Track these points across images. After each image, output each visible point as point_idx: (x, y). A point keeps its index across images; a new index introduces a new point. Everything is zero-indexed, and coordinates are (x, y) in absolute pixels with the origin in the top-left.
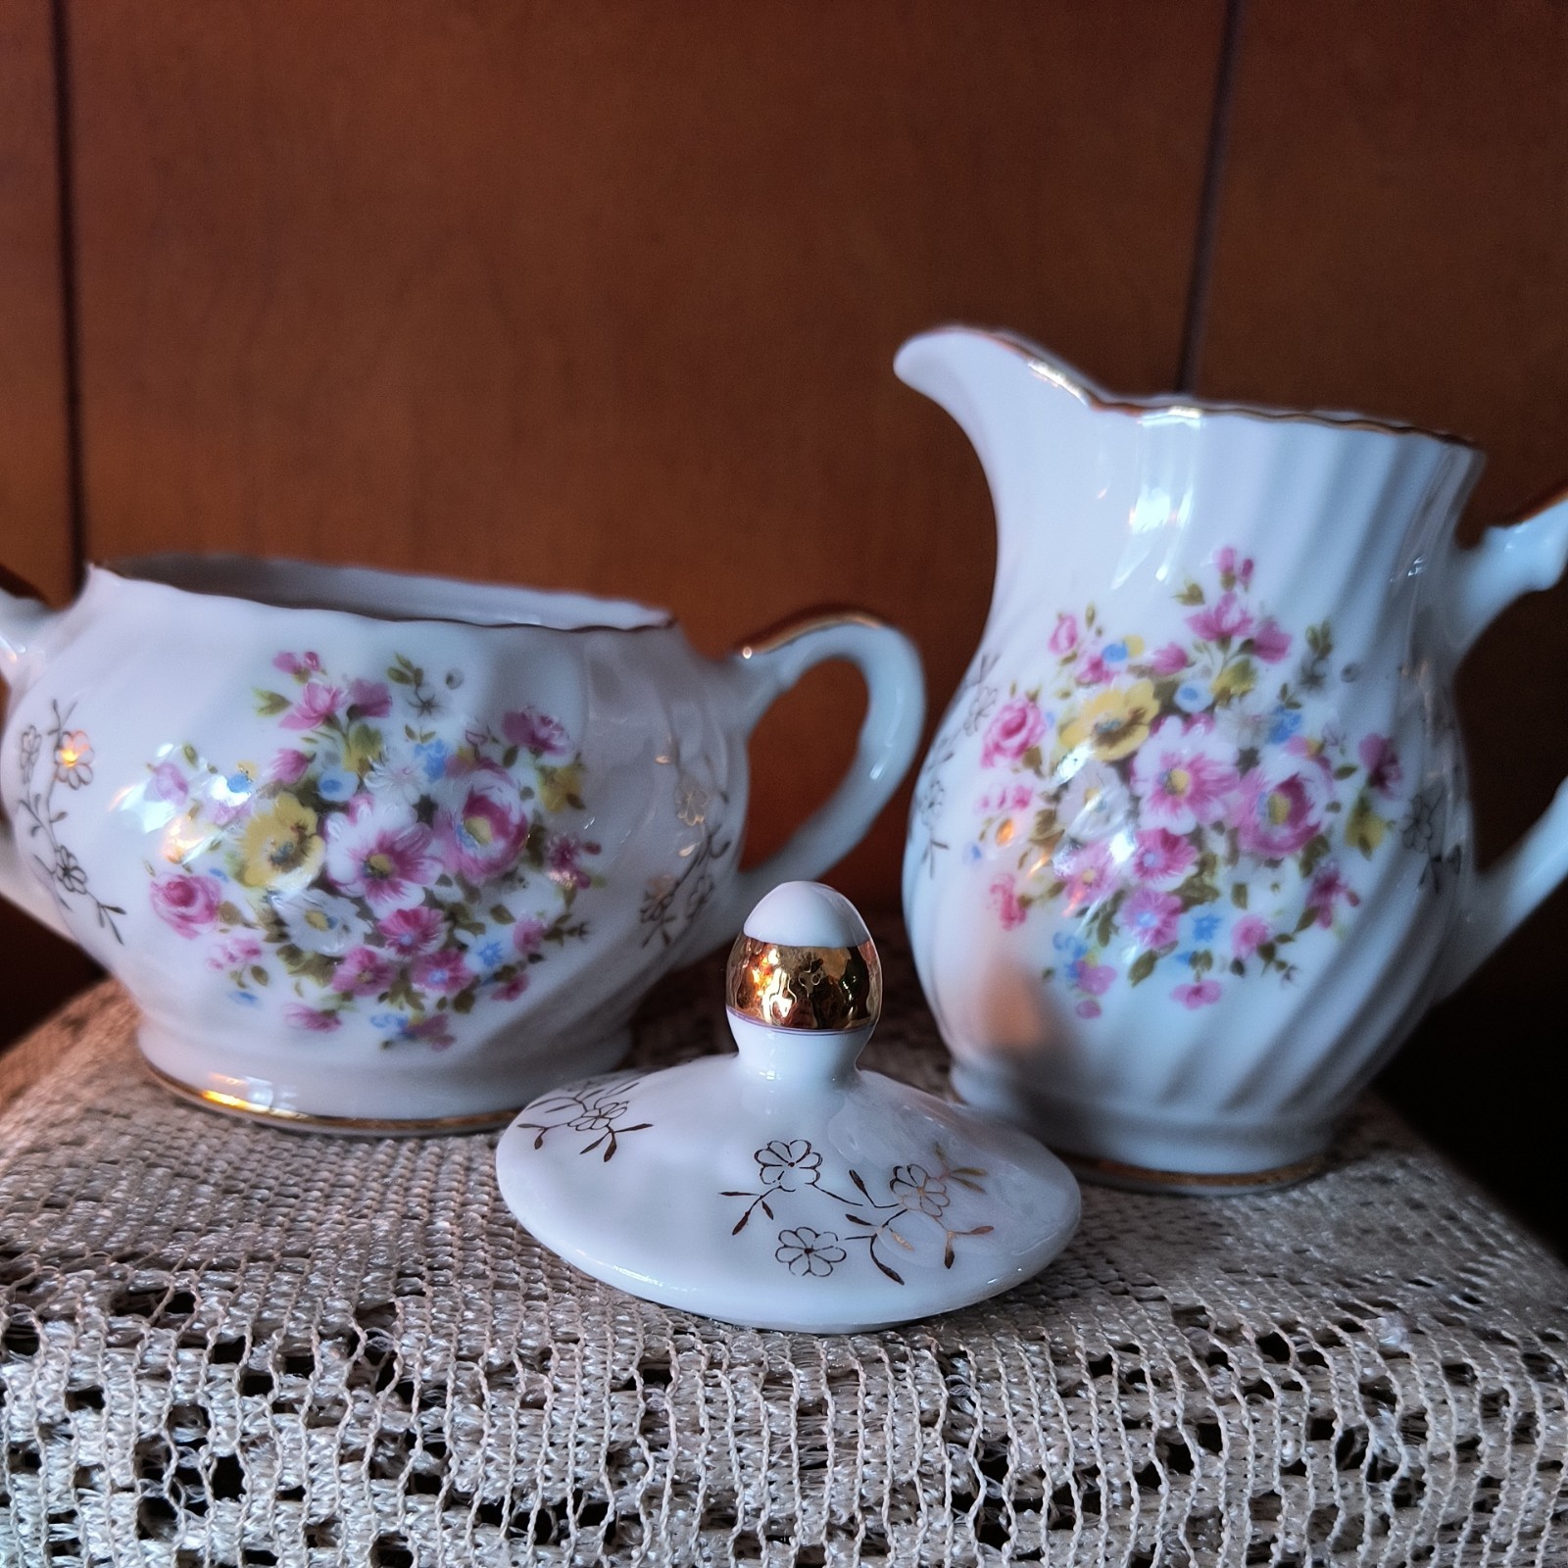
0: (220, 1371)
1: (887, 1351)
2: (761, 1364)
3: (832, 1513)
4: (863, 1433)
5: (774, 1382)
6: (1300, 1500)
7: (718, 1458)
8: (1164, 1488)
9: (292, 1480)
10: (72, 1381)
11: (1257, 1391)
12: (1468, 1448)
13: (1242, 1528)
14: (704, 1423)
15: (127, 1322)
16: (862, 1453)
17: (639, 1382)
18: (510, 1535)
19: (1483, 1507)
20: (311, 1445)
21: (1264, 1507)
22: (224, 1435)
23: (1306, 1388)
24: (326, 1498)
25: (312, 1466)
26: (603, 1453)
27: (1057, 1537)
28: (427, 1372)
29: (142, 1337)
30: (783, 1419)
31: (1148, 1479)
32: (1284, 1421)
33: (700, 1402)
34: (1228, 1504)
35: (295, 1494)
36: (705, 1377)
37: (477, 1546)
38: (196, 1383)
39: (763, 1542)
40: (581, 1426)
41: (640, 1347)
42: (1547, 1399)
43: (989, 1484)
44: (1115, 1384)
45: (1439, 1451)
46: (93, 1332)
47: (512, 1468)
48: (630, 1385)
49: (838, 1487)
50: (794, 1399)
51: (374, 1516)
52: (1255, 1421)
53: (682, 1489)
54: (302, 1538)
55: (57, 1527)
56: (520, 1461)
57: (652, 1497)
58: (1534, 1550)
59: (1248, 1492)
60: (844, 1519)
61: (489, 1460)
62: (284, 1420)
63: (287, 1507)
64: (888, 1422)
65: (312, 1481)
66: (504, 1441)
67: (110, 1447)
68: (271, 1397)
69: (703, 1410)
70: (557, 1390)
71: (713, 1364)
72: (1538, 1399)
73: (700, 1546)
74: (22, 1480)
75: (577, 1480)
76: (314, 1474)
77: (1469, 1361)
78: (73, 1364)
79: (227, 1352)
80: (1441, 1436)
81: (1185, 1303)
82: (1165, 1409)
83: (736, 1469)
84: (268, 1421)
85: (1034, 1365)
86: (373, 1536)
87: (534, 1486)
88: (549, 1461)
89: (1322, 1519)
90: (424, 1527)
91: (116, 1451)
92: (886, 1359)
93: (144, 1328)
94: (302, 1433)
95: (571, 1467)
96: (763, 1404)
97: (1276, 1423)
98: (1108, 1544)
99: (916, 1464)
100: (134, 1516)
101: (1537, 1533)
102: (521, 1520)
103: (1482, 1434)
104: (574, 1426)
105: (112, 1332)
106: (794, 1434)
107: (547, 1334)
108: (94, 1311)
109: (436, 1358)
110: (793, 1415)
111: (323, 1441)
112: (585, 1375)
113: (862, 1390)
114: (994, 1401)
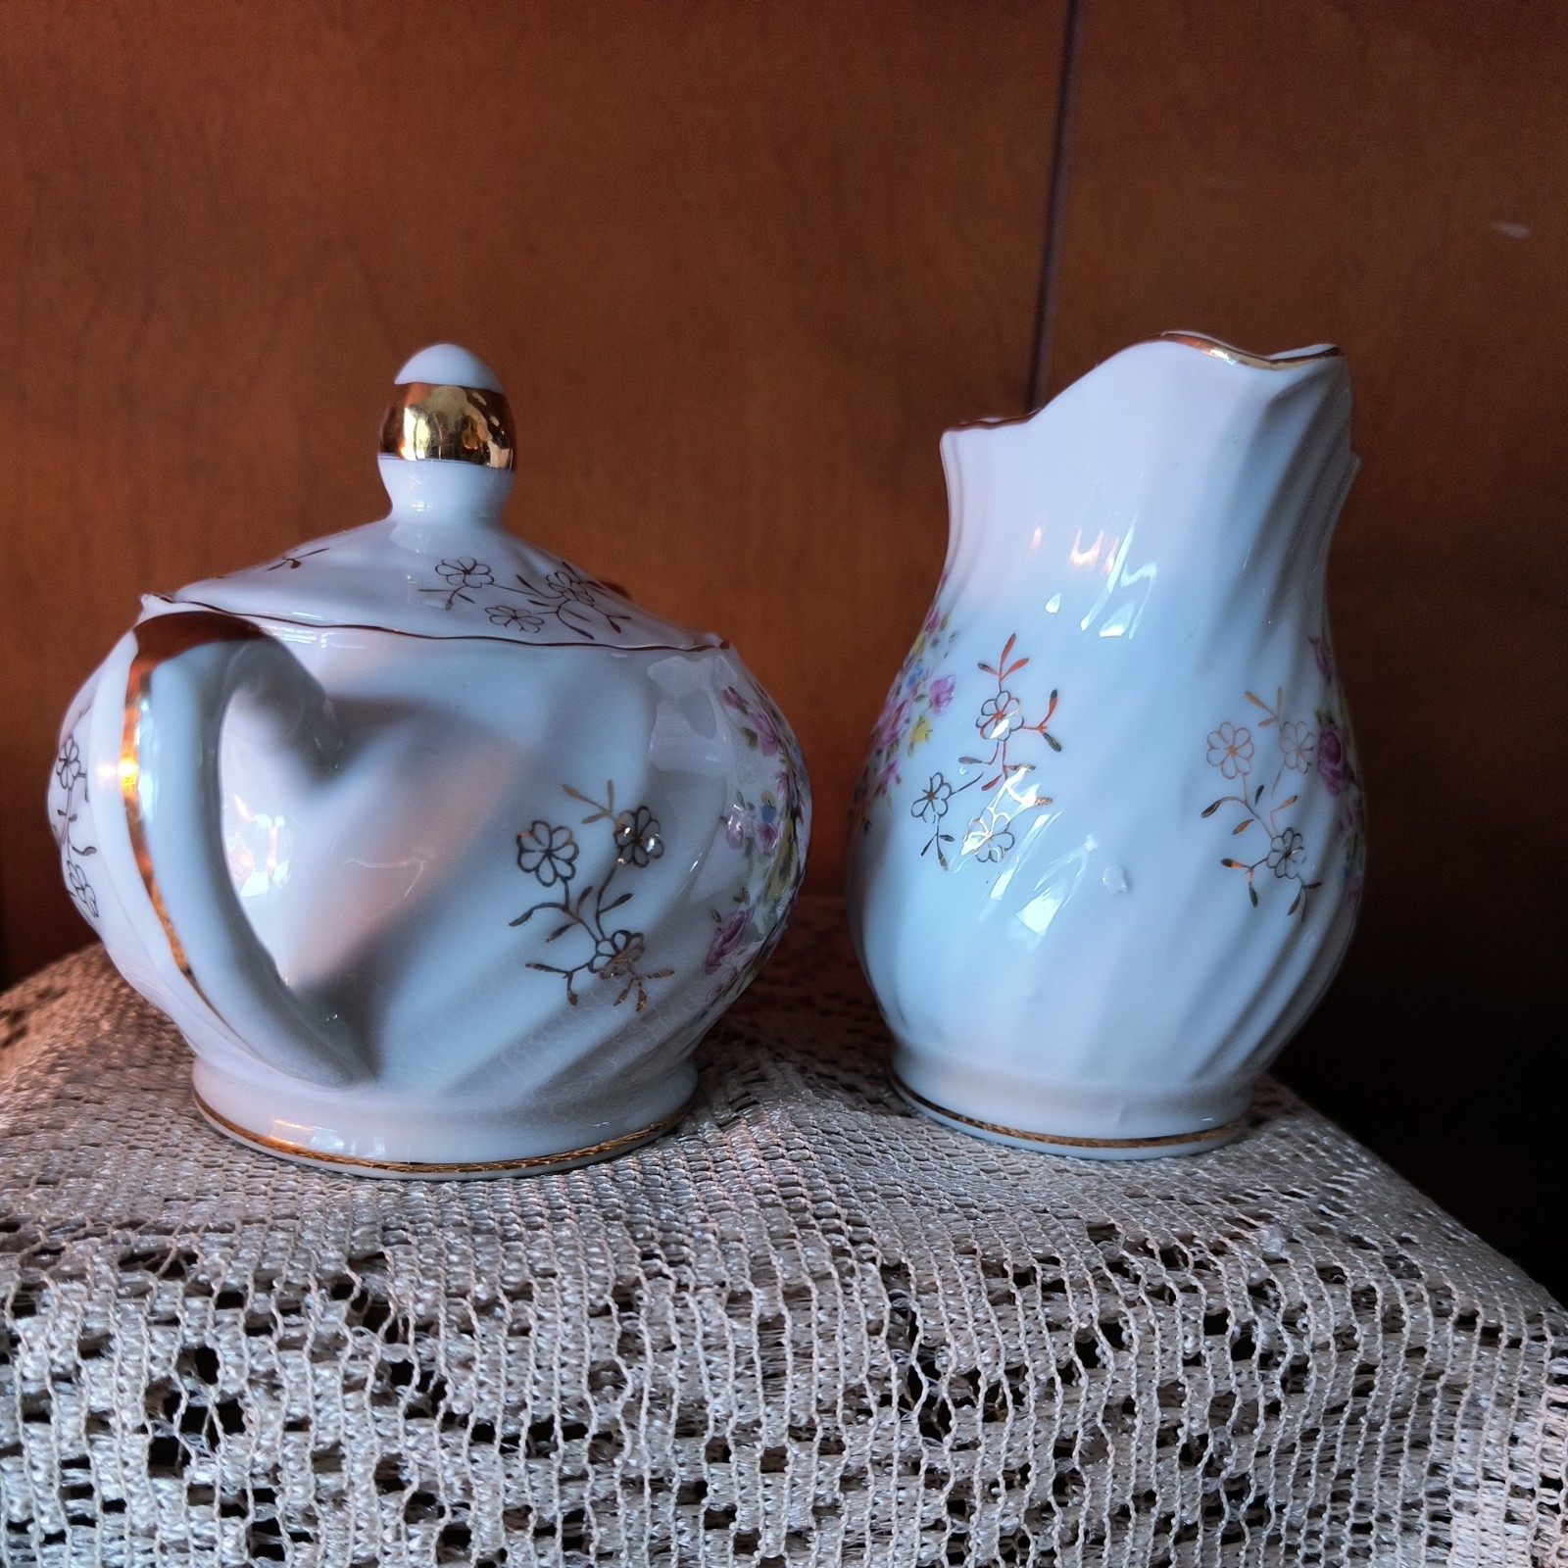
0: (226, 1316)
1: (837, 1266)
2: (723, 1285)
3: (793, 1416)
4: (818, 1343)
5: (737, 1302)
6: (1201, 1387)
7: (689, 1370)
8: (1084, 1381)
9: (298, 1411)
10: (85, 1330)
11: (1161, 1294)
12: (1345, 1340)
13: (1152, 1414)
14: (676, 1340)
15: (137, 1277)
16: (817, 1361)
17: (614, 1308)
18: (503, 1450)
19: (1362, 1391)
20: (315, 1377)
21: (1171, 1395)
22: (233, 1373)
23: (1203, 1291)
24: (331, 1427)
25: (317, 1397)
26: (585, 1374)
27: (992, 1427)
28: (420, 1307)
29: (151, 1288)
30: (749, 1334)
31: (1068, 1374)
32: (1185, 1319)
33: (671, 1322)
34: (1139, 1393)
35: (297, 1425)
36: (674, 1299)
37: (474, 1461)
38: (203, 1327)
39: (732, 1447)
40: (564, 1349)
41: (612, 1276)
42: (1407, 1294)
43: (931, 1384)
44: (1039, 1292)
45: (1320, 1340)
46: (104, 1286)
47: (502, 1391)
48: (607, 1310)
49: (798, 1394)
50: (754, 1316)
51: (377, 1439)
52: (1159, 1319)
53: (661, 1399)
54: (309, 1465)
55: (71, 1472)
56: (510, 1383)
57: (630, 1410)
58: (1403, 1427)
59: (1156, 1382)
60: (804, 1422)
61: (481, 1384)
62: (290, 1357)
63: (294, 1437)
64: (839, 1332)
65: (318, 1411)
66: (494, 1366)
67: (121, 1391)
68: (276, 1337)
69: (674, 1330)
70: (540, 1318)
71: (681, 1287)
72: (1401, 1293)
73: (676, 1452)
74: (35, 1429)
75: (563, 1398)
76: (319, 1404)
77: (1338, 1264)
78: (86, 1314)
79: (231, 1299)
80: (1319, 1325)
81: (1098, 1221)
82: (1081, 1311)
83: (706, 1381)
84: (275, 1359)
85: (967, 1278)
86: (376, 1460)
87: (525, 1405)
88: (536, 1382)
89: (1221, 1405)
90: (423, 1448)
91: (128, 1395)
92: (835, 1274)
93: (153, 1281)
94: (307, 1366)
95: (557, 1386)
96: (728, 1322)
97: (1178, 1321)
98: (1037, 1432)
99: (865, 1369)
100: (145, 1456)
101: (1404, 1415)
102: (513, 1439)
103: (1356, 1325)
104: (557, 1350)
105: (121, 1285)
106: (756, 1346)
107: (527, 1271)
108: (105, 1269)
109: (428, 1296)
110: (755, 1330)
111: (326, 1373)
112: (565, 1304)
113: (814, 1305)
114: (933, 1310)
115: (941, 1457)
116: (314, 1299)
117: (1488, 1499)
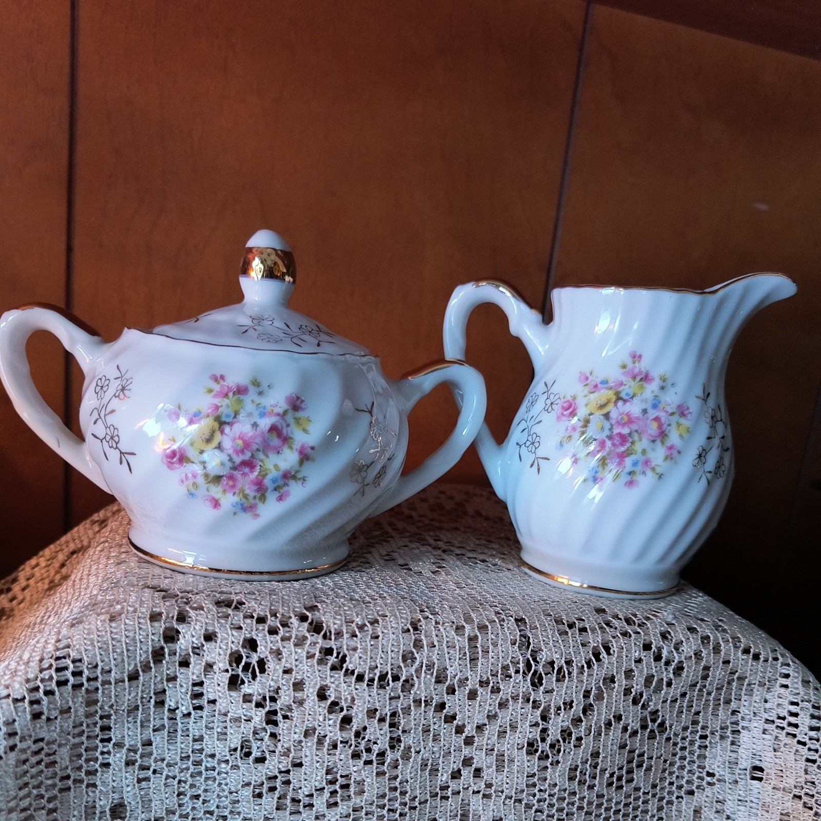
0: (260, 627)
1: (498, 618)
2: (453, 623)
3: (481, 676)
4: (491, 647)
5: (459, 629)
6: (641, 671)
7: (441, 656)
8: (595, 667)
9: (288, 665)
10: (206, 630)
11: (625, 634)
12: (698, 654)
13: (622, 682)
14: (436, 643)
15: (223, 610)
16: (491, 654)
17: (412, 630)
18: (368, 685)
19: (705, 677)
20: (296, 653)
21: (629, 674)
22: (263, 649)
23: (642, 633)
24: (301, 673)
25: (296, 660)
26: (401, 655)
27: (559, 684)
28: (336, 626)
29: (230, 615)
30: (463, 642)
31: (589, 664)
32: (635, 644)
33: (434, 636)
34: (617, 673)
35: (287, 671)
36: (435, 627)
37: (357, 689)
38: (252, 630)
39: (457, 688)
40: (393, 645)
41: (409, 618)
42: (723, 639)
43: (536, 665)
44: (577, 631)
45: (689, 655)
46: (212, 613)
47: (369, 660)
48: (408, 630)
49: (483, 668)
50: (466, 635)
51: (319, 678)
52: (625, 644)
53: (430, 667)
54: (292, 688)
55: (196, 688)
56: (371, 658)
57: (418, 671)
58: (721, 694)
59: (624, 669)
60: (485, 679)
61: (360, 658)
62: (286, 643)
63: (286, 676)
64: (499, 643)
65: (296, 666)
66: (365, 651)
68: (280, 636)
69: (435, 639)
70: (383, 632)
71: (437, 623)
72: (720, 638)
73: (435, 689)
74: (183, 670)
75: (392, 665)
76: (297, 663)
77: (695, 626)
78: (206, 624)
79: (261, 620)
80: (688, 649)
81: (598, 607)
82: (594, 640)
83: (447, 660)
84: (280, 645)
85: (549, 625)
86: (318, 687)
87: (377, 667)
88: (382, 658)
89: (649, 680)
90: (337, 683)
91: (221, 656)
92: (497, 621)
93: (230, 611)
94: (293, 648)
95: (390, 660)
96: (456, 637)
97: (633, 645)
98: (577, 687)
99: (510, 658)
100: (227, 682)
101: (721, 689)
102: (372, 680)
103: (703, 650)
104: (390, 645)
105: (218, 613)
106: (467, 648)
107: (376, 614)
108: (211, 606)
109: (338, 622)
110: (467, 641)
111: (300, 651)
112: (392, 627)
113: (490, 632)
114: (536, 636)
115: (540, 696)
116: (294, 621)
117: (756, 725)
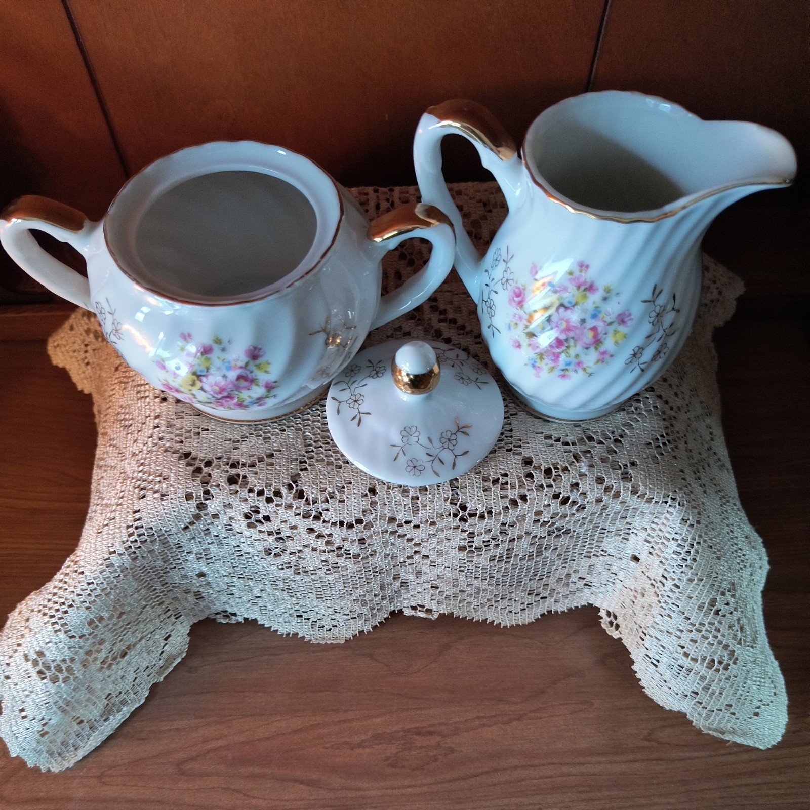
0: (260, 498)
3: (421, 519)
4: (429, 503)
5: (405, 492)
6: (548, 512)
7: (391, 510)
8: (510, 511)
9: (284, 519)
12: (598, 500)
14: (387, 503)
15: (233, 487)
16: (428, 507)
17: (369, 494)
19: (604, 510)
20: (287, 513)
21: (538, 513)
22: (265, 511)
23: (554, 486)
24: (293, 522)
26: (361, 511)
27: (481, 521)
28: (313, 495)
29: (238, 491)
30: (408, 501)
31: (506, 509)
32: (546, 495)
33: (385, 498)
34: (528, 513)
35: (284, 522)
36: (386, 491)
37: (333, 529)
38: (255, 501)
39: (404, 525)
40: (355, 506)
41: (368, 484)
42: (624, 487)
43: (462, 512)
44: (499, 486)
45: (590, 500)
46: (226, 490)
47: (338, 516)
48: (366, 495)
49: (422, 514)
50: (410, 496)
51: (306, 525)
52: (538, 495)
53: (383, 516)
54: (289, 528)
55: (227, 527)
56: (340, 514)
57: (375, 519)
58: (618, 515)
59: (534, 511)
60: (425, 520)
61: (332, 514)
62: (279, 508)
63: (284, 524)
64: (435, 500)
66: (335, 510)
68: (274, 503)
69: (386, 500)
70: (347, 498)
71: (388, 488)
72: (622, 487)
73: (388, 526)
74: (216, 520)
76: (289, 518)
77: (604, 476)
78: (223, 499)
79: (261, 493)
80: (591, 497)
82: (513, 494)
83: (396, 513)
84: (275, 509)
85: (477, 483)
86: (306, 528)
87: (345, 519)
88: (347, 514)
90: (318, 526)
91: (238, 515)
93: (238, 488)
94: (284, 511)
95: (353, 515)
96: (402, 498)
99: (443, 509)
100: (246, 525)
102: (342, 525)
103: (604, 496)
104: (353, 506)
105: (230, 490)
106: (410, 504)
107: (343, 482)
109: (315, 491)
110: (410, 500)
112: (354, 494)
113: (428, 493)
114: (465, 494)
115: (466, 526)
116: (284, 491)
117: (641, 534)
